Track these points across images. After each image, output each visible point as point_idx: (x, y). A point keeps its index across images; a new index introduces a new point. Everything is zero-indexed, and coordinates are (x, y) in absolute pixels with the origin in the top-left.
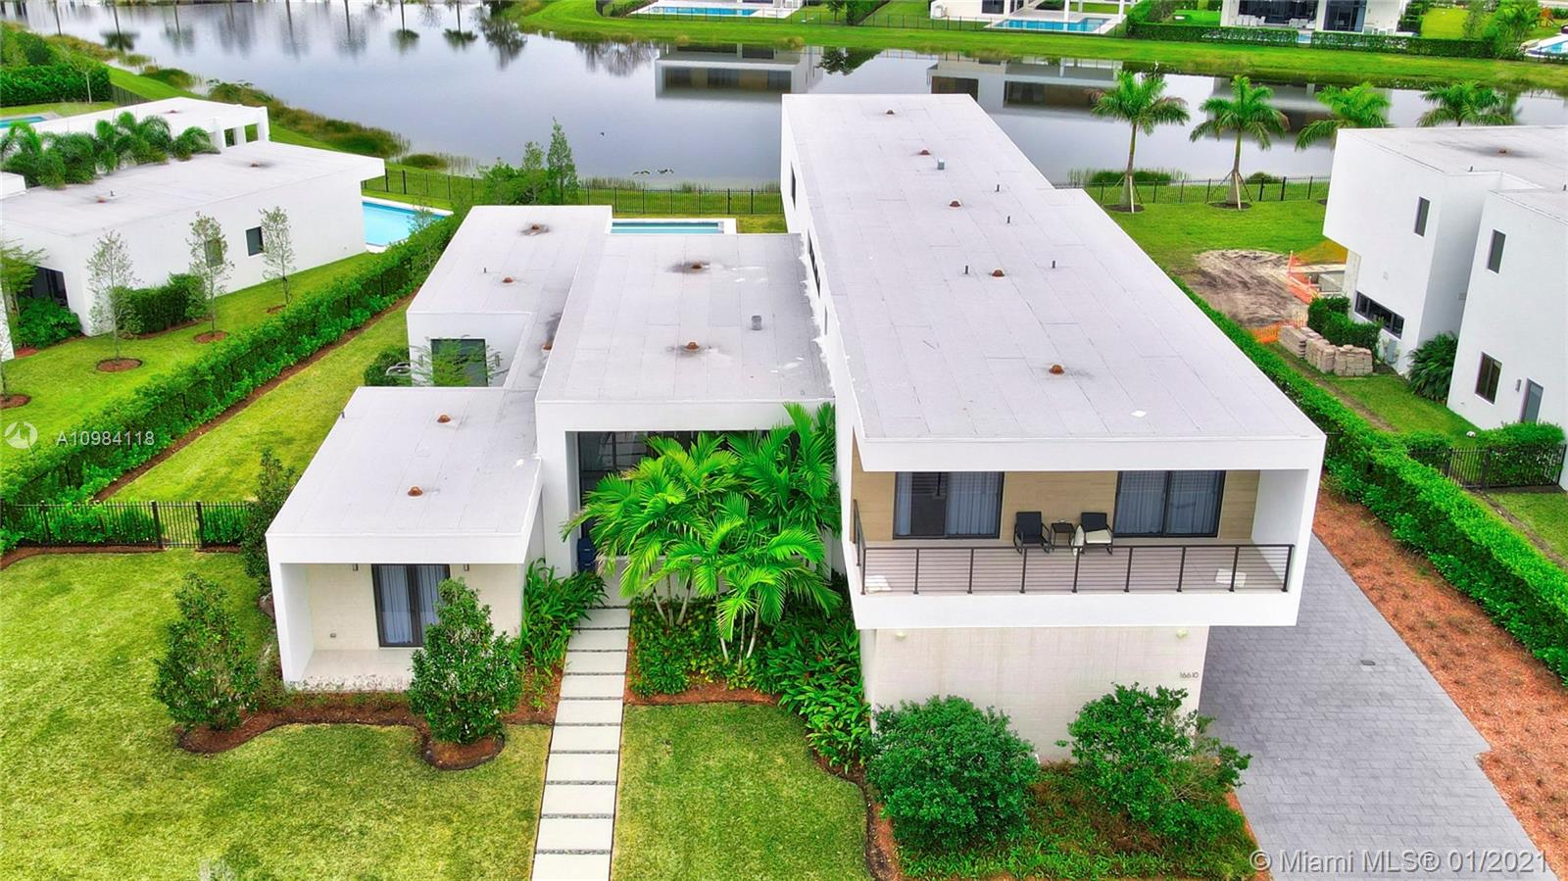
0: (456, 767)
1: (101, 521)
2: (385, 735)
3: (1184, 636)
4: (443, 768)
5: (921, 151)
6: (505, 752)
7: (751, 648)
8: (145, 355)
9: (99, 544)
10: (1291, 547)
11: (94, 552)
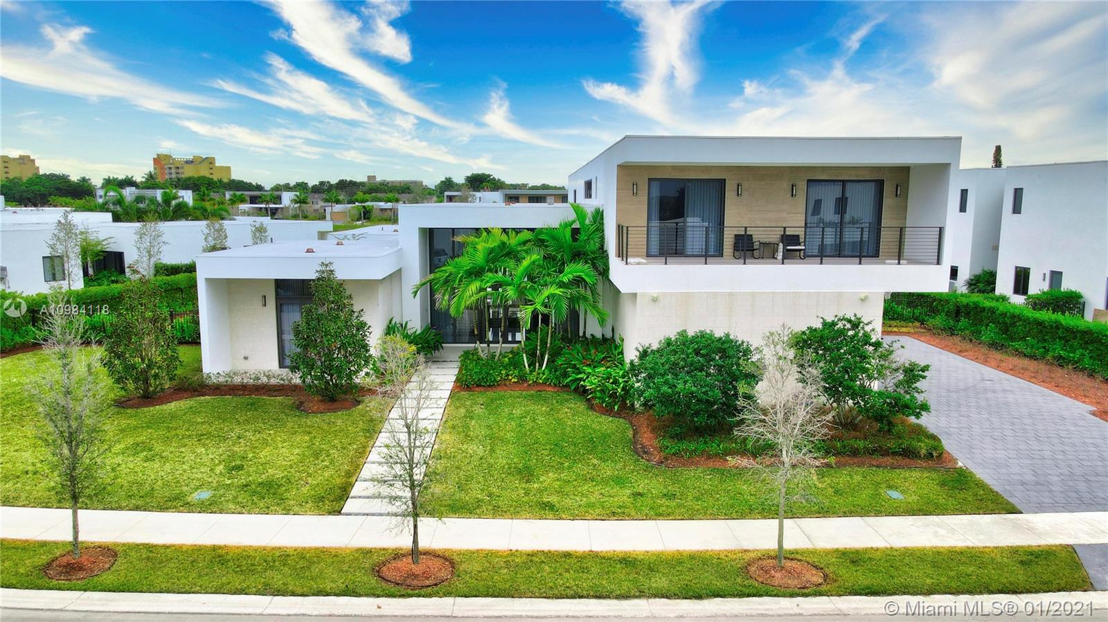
0: (321, 413)
1: (104, 324)
3: (865, 298)
4: (310, 413)
6: (360, 407)
7: (545, 363)
10: (940, 228)
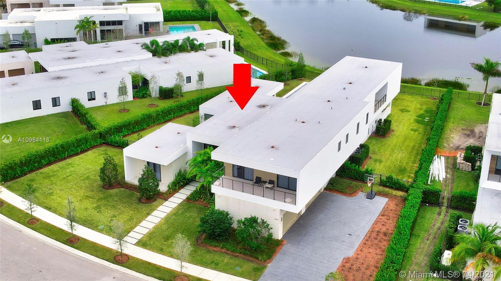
0: (144, 203)
2: (136, 194)
4: (141, 203)
5: (349, 82)
6: (154, 203)
8: (160, 104)
9: (117, 146)
11: (115, 148)
